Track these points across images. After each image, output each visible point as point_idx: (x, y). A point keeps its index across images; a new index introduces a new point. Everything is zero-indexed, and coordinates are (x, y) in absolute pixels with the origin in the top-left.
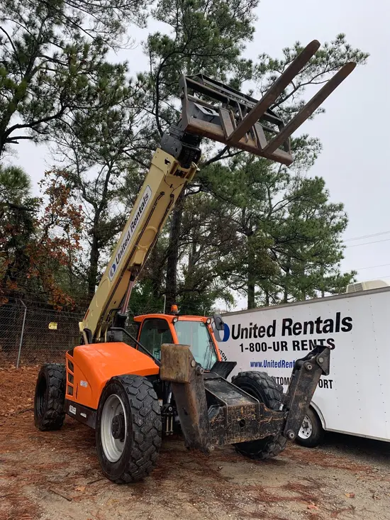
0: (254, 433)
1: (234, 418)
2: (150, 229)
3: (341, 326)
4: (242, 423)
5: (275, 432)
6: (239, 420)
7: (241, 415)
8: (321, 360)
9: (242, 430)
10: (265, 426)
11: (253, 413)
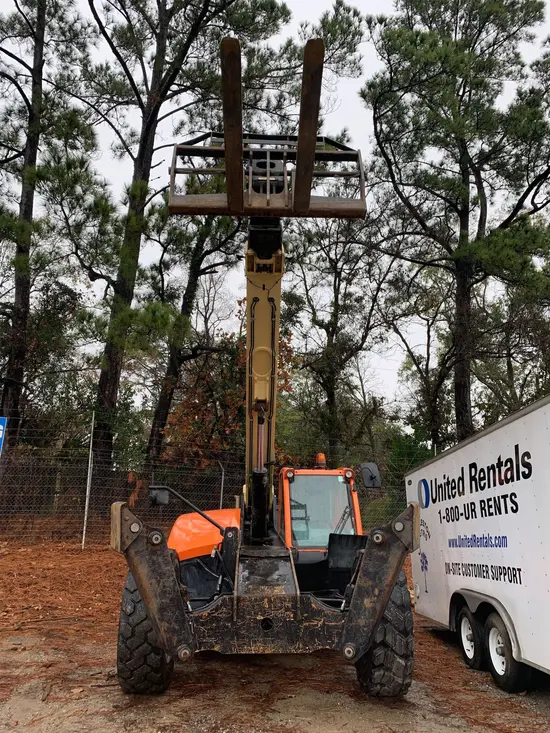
0: (292, 642)
1: (249, 614)
2: (261, 351)
3: (522, 469)
4: (267, 624)
5: (329, 644)
6: (260, 618)
7: (263, 611)
8: (399, 526)
9: (266, 635)
10: (313, 634)
11: (287, 609)
